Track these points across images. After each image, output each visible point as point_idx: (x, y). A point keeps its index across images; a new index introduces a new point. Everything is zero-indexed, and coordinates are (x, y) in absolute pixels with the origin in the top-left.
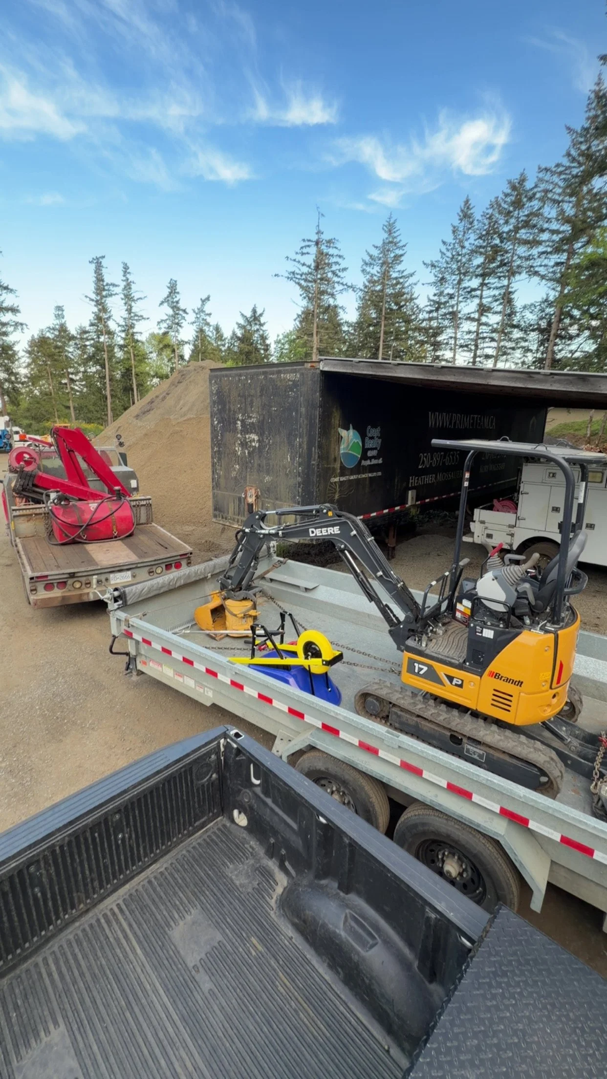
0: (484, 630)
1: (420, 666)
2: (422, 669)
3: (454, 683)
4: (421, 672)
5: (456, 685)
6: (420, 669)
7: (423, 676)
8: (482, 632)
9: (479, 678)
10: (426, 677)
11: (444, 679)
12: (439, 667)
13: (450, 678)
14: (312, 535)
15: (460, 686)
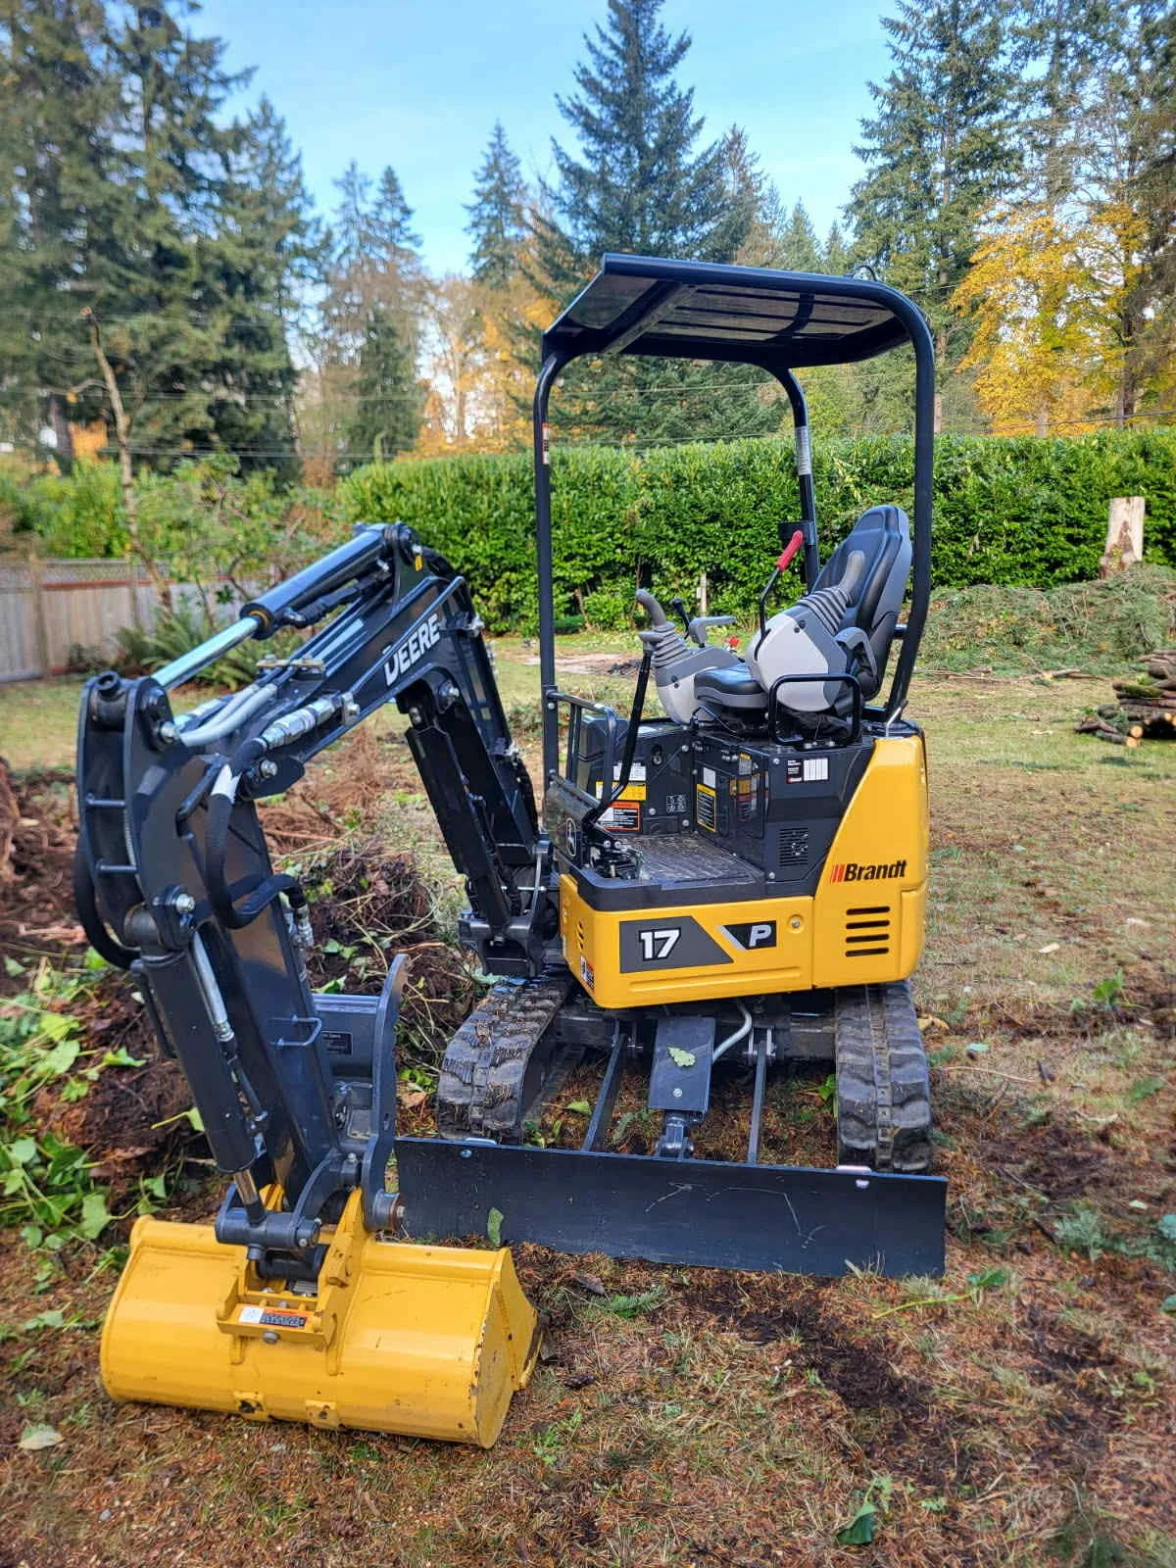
0: (806, 762)
1: (659, 935)
2: (666, 939)
3: (753, 943)
4: (663, 953)
5: (761, 944)
6: (659, 943)
7: (672, 962)
8: (801, 774)
9: (810, 898)
10: (675, 960)
11: (728, 943)
12: (713, 918)
13: (741, 932)
14: (391, 678)
15: (769, 942)
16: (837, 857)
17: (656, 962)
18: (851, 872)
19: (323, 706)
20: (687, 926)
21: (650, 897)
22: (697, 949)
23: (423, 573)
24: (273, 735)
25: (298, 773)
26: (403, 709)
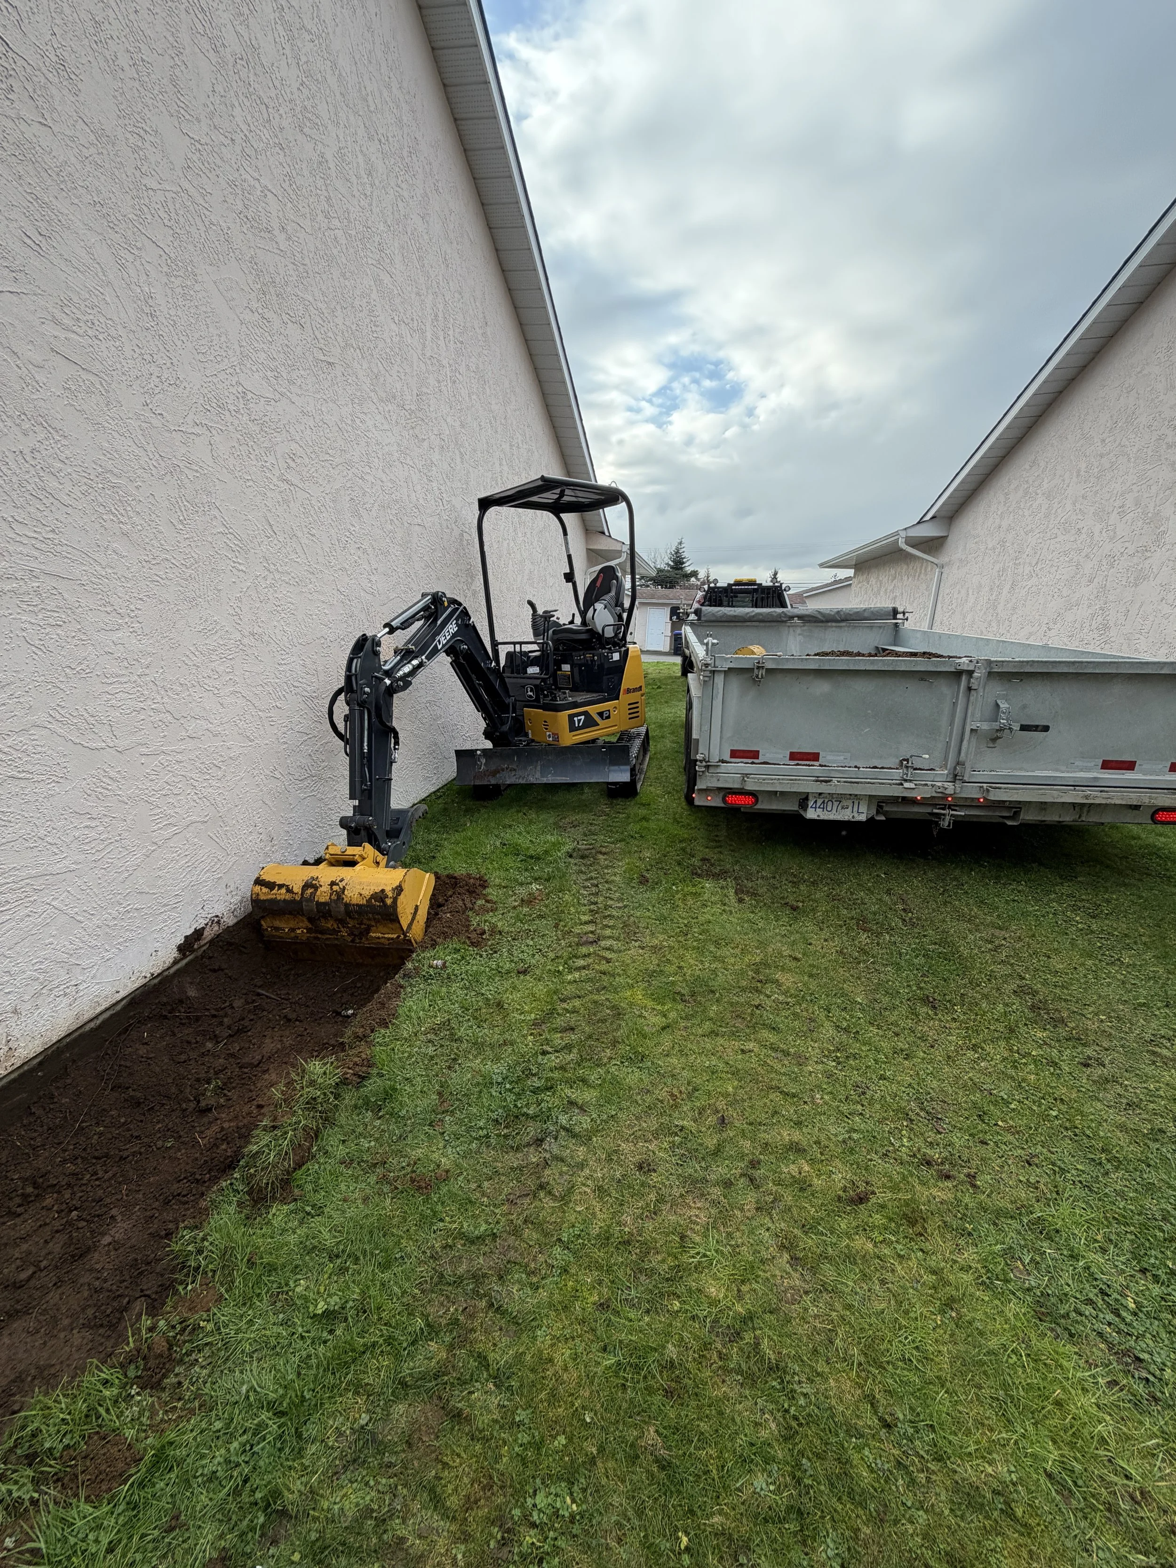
0: (612, 655)
1: (579, 718)
2: (581, 719)
3: (604, 718)
4: (581, 725)
5: (606, 718)
6: (579, 721)
7: (583, 728)
8: (612, 658)
9: (618, 701)
10: (585, 726)
11: (597, 718)
12: (593, 710)
13: (601, 714)
14: (440, 647)
15: (608, 717)
16: (624, 686)
17: (579, 728)
18: (628, 691)
19: (415, 662)
20: (586, 713)
21: (575, 705)
22: (590, 722)
23: (449, 606)
24: (401, 673)
25: (410, 683)
26: (448, 655)
